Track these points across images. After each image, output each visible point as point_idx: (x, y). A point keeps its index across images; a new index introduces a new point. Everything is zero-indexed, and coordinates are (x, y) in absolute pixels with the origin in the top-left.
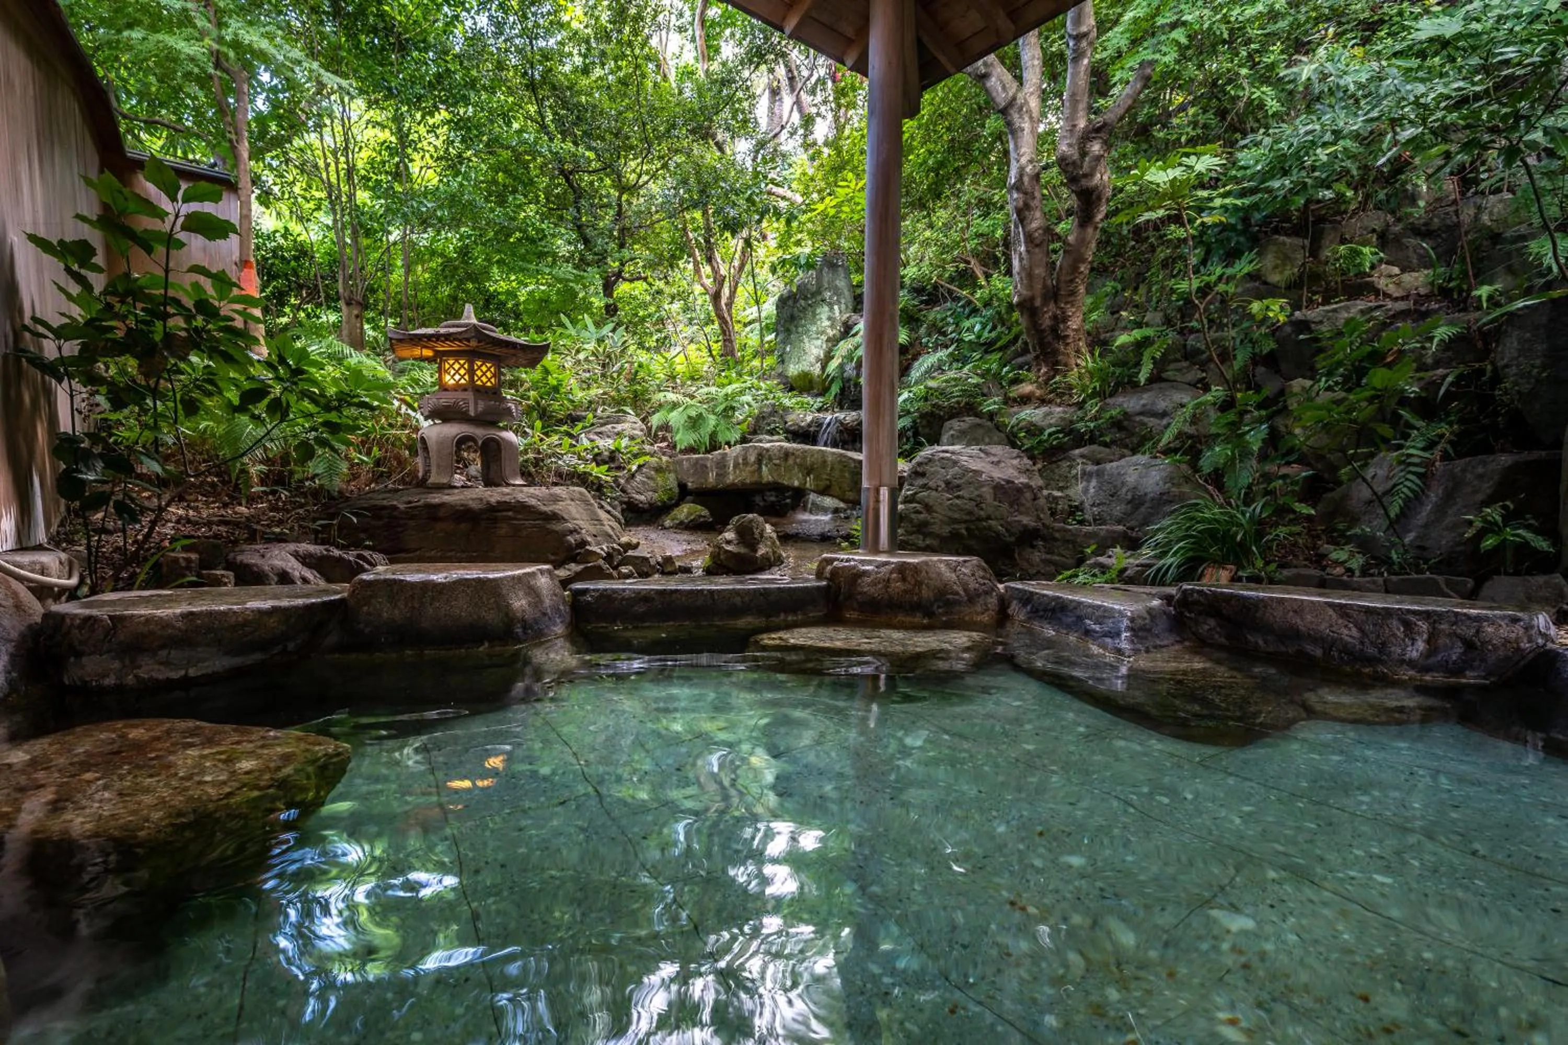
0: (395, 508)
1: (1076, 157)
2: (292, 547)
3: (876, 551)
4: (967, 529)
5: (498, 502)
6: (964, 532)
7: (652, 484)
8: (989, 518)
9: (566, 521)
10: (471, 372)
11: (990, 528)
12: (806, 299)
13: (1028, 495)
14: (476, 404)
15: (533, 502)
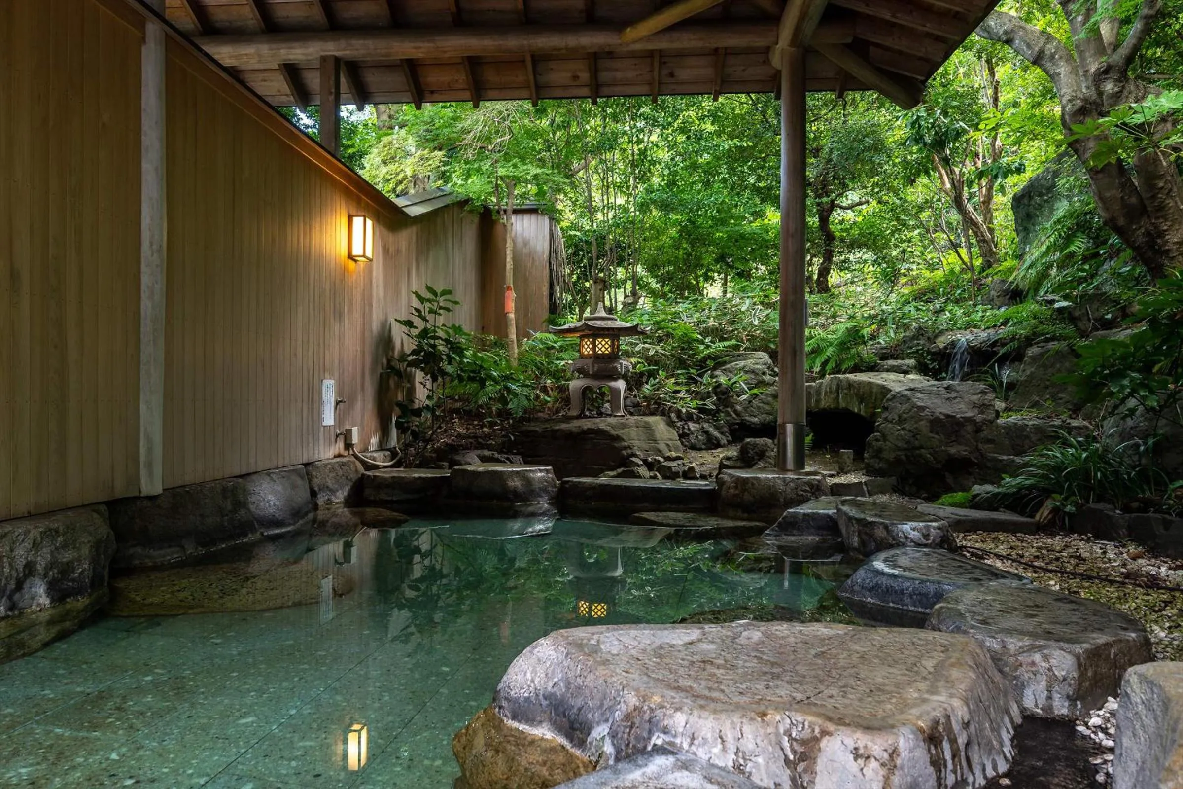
0: (536, 431)
1: (1094, 97)
2: (479, 452)
3: (784, 470)
4: (906, 455)
5: (588, 429)
6: (903, 457)
7: (767, 407)
8: (921, 447)
9: (624, 440)
10: (595, 346)
11: (921, 456)
12: (1041, 195)
13: (969, 428)
14: (593, 366)
15: (608, 428)
